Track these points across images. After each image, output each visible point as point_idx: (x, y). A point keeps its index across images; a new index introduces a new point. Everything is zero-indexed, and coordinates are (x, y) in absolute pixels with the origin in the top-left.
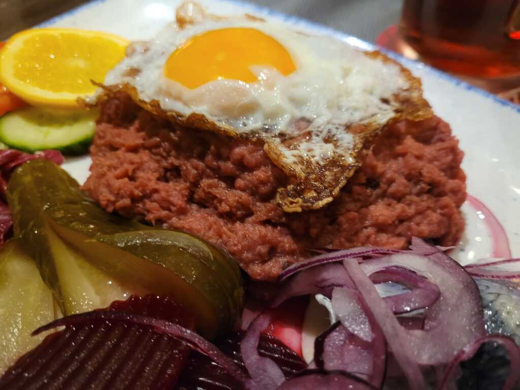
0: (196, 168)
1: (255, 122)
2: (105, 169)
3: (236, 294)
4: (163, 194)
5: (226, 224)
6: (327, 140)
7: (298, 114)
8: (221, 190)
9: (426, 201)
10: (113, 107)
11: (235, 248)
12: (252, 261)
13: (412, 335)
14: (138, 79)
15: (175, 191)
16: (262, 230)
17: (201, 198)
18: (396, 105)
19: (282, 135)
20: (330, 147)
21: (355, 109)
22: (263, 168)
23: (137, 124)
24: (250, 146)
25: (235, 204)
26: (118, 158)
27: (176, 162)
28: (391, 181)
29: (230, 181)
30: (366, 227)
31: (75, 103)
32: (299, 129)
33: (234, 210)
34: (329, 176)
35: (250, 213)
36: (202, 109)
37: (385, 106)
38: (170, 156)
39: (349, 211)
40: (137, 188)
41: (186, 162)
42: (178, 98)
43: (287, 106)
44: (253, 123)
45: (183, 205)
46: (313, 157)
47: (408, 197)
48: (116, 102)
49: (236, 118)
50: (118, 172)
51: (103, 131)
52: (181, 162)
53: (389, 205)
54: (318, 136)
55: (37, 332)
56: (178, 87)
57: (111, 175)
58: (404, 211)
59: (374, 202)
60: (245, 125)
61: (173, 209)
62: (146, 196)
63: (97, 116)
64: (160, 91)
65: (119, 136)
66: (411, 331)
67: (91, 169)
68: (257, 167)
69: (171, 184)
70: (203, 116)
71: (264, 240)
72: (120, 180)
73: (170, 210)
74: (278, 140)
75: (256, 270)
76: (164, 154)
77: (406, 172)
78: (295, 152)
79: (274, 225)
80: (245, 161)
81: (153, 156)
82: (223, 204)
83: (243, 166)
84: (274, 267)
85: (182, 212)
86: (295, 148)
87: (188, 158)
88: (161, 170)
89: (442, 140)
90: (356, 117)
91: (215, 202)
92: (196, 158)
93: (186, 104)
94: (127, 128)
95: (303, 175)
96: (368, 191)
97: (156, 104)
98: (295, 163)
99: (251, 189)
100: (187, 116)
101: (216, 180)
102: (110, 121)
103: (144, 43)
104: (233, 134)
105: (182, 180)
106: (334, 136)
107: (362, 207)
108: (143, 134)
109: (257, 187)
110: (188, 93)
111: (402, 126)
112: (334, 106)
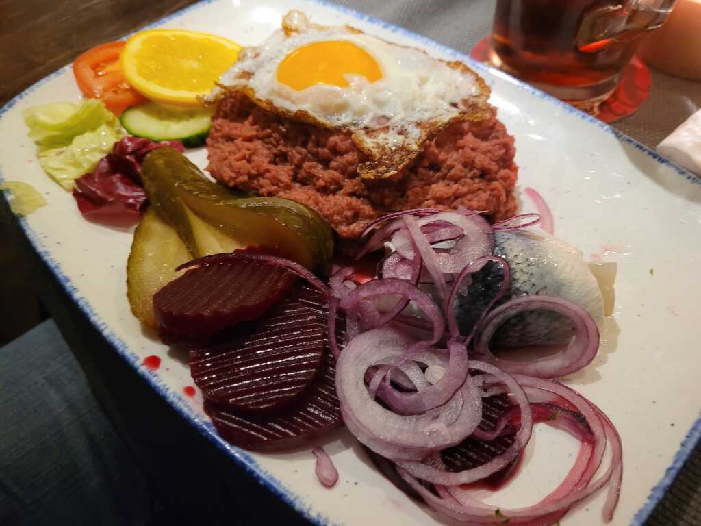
0: (299, 153)
1: (346, 117)
2: (227, 154)
3: (327, 244)
4: (273, 173)
5: (322, 196)
6: (400, 133)
7: (380, 113)
8: (319, 170)
9: (477, 183)
10: (229, 105)
11: (328, 213)
12: (341, 223)
13: (440, 256)
14: (251, 81)
15: (283, 172)
16: (349, 199)
17: (303, 178)
18: (462, 108)
19: (366, 128)
20: (401, 137)
21: (426, 110)
22: (351, 153)
23: (251, 119)
24: (342, 136)
25: (329, 180)
26: (237, 145)
27: (284, 149)
28: (451, 167)
29: (326, 163)
30: (427, 200)
31: (195, 101)
32: (380, 124)
33: (328, 184)
34: (397, 157)
35: (340, 188)
36: (306, 107)
37: (453, 109)
38: (279, 144)
39: (414, 187)
40: (253, 168)
41: (292, 149)
42: (287, 98)
43: (371, 106)
44: (344, 119)
45: (289, 182)
46: (387, 144)
47: (463, 180)
48: (232, 100)
49: (332, 115)
50: (238, 156)
51: (219, 125)
52: (288, 149)
53: (448, 185)
54: (393, 129)
55: (179, 269)
56: (287, 89)
57: (232, 158)
58: (458, 190)
59: (436, 182)
60: (338, 120)
61: (281, 185)
62: (261, 175)
63: (212, 113)
64: (273, 92)
65: (236, 128)
66: (440, 254)
67: (209, 157)
68: (347, 152)
69: (279, 166)
70: (307, 112)
71: (350, 207)
72: (240, 162)
73: (279, 186)
74: (363, 132)
75: (343, 229)
76: (275, 143)
77: (463, 160)
78: (375, 140)
79: (358, 197)
80: (338, 149)
81: (265, 145)
82: (320, 181)
83: (336, 152)
84: (356, 227)
85: (288, 188)
86: (375, 137)
87: (294, 146)
88: (272, 155)
89: (497, 138)
90: (426, 116)
91: (314, 179)
92: (301, 145)
93: (293, 102)
94: (242, 122)
95: (378, 156)
96: (431, 173)
97: (270, 103)
98: (373, 147)
99: (341, 169)
100: (294, 112)
101: (315, 163)
102: (225, 117)
103: (254, 48)
104: (329, 126)
105: (288, 164)
106: (406, 130)
107: (425, 185)
108: (256, 127)
109: (346, 167)
110: (296, 94)
111: (466, 126)
112: (409, 107)
